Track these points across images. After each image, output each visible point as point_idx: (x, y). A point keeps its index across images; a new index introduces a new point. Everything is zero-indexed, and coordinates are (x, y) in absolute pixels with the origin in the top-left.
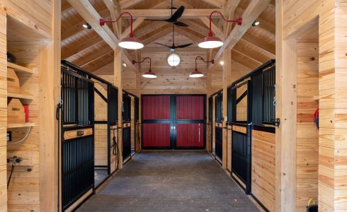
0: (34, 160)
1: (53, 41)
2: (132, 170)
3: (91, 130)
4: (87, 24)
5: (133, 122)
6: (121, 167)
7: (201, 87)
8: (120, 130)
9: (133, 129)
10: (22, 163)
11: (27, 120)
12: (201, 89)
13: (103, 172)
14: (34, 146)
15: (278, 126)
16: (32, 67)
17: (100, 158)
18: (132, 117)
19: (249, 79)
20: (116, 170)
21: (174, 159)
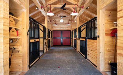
0: (20, 49)
1: (26, 10)
2: (50, 52)
3: (38, 40)
4: (37, 8)
5: (50, 38)
6: (47, 51)
7: (69, 28)
8: (47, 40)
9: (50, 40)
10: (16, 50)
11: (17, 36)
12: (69, 29)
13: (42, 52)
14: (20, 44)
15: (98, 37)
16: (19, 18)
17: (41, 48)
18: (50, 37)
19: (86, 24)
20: (46, 51)
21: (62, 49)
